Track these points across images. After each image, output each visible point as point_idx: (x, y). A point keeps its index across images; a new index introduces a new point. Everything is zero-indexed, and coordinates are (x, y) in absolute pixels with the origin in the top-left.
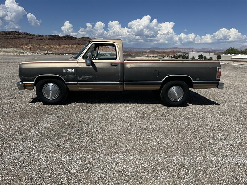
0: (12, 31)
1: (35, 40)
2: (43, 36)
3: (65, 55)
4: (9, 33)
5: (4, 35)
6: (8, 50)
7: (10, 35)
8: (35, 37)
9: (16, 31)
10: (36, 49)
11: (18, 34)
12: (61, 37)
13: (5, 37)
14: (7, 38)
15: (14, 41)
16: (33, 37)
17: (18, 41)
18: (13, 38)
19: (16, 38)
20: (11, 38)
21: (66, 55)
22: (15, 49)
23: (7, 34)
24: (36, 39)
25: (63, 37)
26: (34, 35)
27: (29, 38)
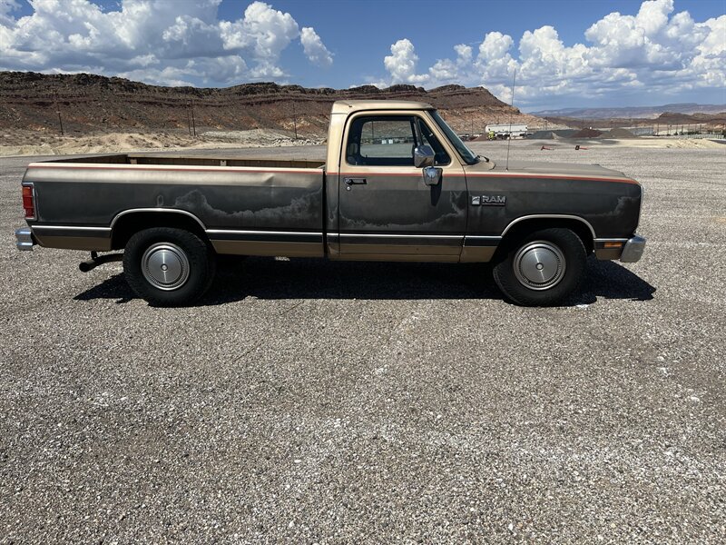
0: (260, 84)
1: (314, 104)
2: (334, 92)
3: (384, 142)
4: (250, 89)
5: (240, 94)
6: (244, 134)
7: (255, 93)
8: (316, 95)
9: (269, 83)
10: (316, 129)
11: (273, 92)
12: (382, 91)
13: (243, 101)
14: (248, 104)
15: (263, 111)
16: (310, 95)
17: (273, 109)
18: (261, 103)
19: (269, 102)
20: (257, 103)
21: (388, 142)
22: (260, 131)
23: (246, 93)
24: (318, 102)
25: (386, 90)
26: (313, 91)
27: (300, 101)
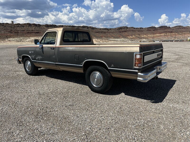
0: (123, 27)
1: (137, 32)
2: (143, 28)
3: (156, 41)
4: (121, 28)
5: (118, 29)
6: (119, 39)
7: (122, 29)
8: (138, 29)
9: (126, 27)
10: (137, 38)
11: (126, 29)
12: (157, 28)
13: (118, 31)
14: (120, 32)
15: (123, 34)
16: (136, 29)
17: (126, 33)
18: (123, 32)
19: (125, 31)
20: (122, 32)
21: (157, 42)
22: (123, 39)
23: (120, 29)
24: (138, 31)
25: (158, 27)
26: (137, 28)
27: (133, 31)
